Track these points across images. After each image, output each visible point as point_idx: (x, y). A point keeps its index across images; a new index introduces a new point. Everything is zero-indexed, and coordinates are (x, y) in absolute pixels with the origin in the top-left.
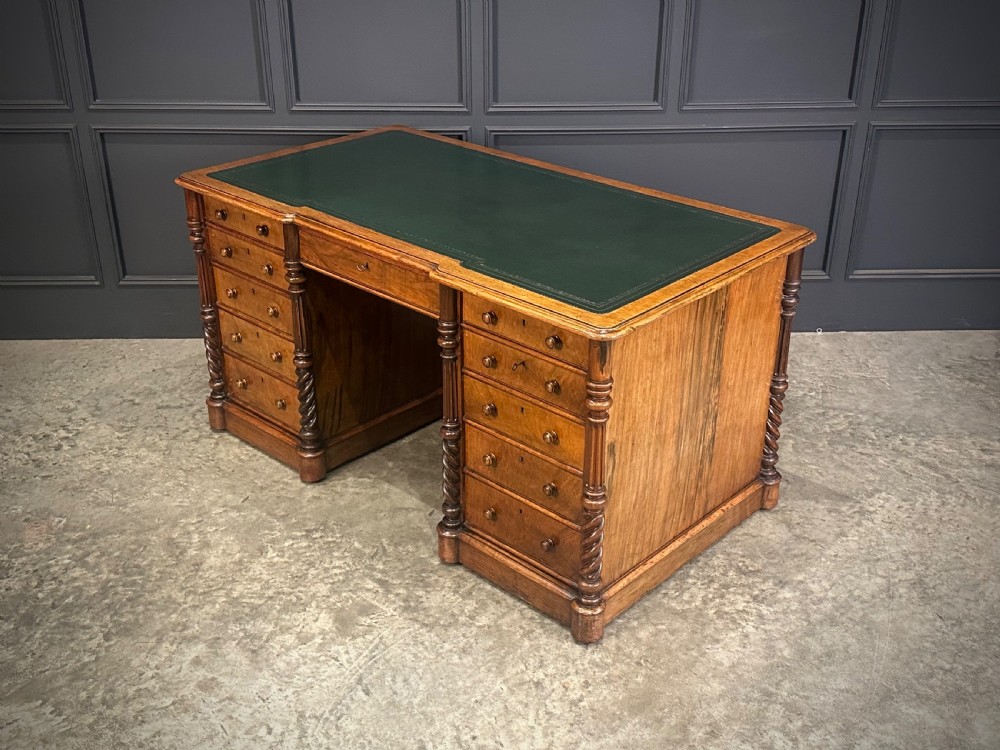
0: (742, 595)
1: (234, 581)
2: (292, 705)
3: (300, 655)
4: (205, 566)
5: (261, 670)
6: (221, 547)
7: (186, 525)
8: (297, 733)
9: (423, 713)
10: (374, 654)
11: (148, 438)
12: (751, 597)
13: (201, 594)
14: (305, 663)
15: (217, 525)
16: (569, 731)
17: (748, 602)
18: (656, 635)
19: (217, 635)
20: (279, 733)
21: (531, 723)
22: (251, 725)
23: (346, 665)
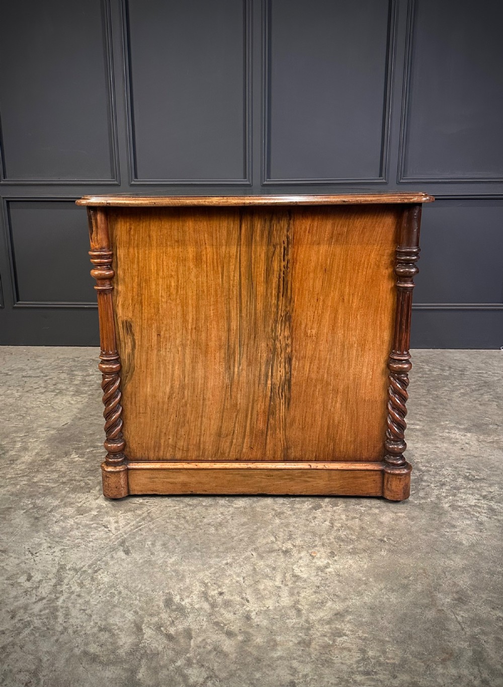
0: (472, 494)
1: (38, 471)
2: (57, 559)
3: (75, 522)
4: (19, 461)
5: (37, 532)
6: (36, 451)
7: (15, 437)
8: (54, 581)
9: (175, 571)
10: (140, 524)
11: (9, 391)
12: (481, 496)
13: (9, 478)
14: (77, 529)
15: (39, 438)
16: (315, 592)
17: (478, 500)
18: (397, 520)
19: (10, 506)
20: (37, 580)
21: (278, 583)
22: (15, 572)
23: (114, 531)
